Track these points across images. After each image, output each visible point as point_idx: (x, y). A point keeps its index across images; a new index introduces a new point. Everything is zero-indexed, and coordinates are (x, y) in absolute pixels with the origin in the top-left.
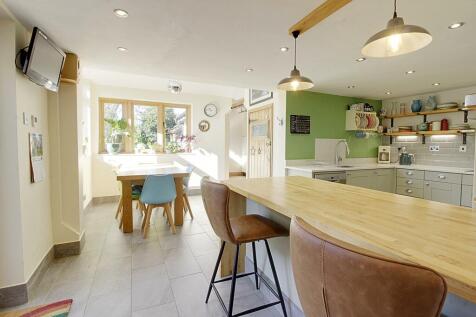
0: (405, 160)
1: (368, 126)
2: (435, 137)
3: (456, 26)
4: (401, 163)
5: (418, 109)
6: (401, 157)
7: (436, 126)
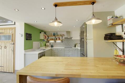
0: (52, 46)
1: (45, 38)
2: (57, 41)
3: (77, 20)
4: (51, 47)
5: (54, 35)
6: (51, 46)
7: (58, 39)
